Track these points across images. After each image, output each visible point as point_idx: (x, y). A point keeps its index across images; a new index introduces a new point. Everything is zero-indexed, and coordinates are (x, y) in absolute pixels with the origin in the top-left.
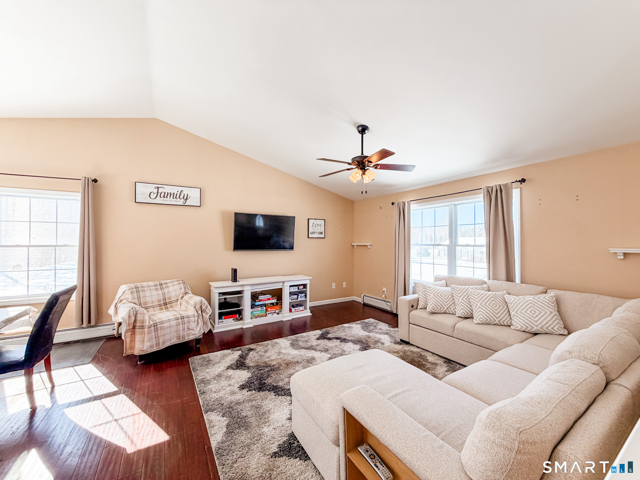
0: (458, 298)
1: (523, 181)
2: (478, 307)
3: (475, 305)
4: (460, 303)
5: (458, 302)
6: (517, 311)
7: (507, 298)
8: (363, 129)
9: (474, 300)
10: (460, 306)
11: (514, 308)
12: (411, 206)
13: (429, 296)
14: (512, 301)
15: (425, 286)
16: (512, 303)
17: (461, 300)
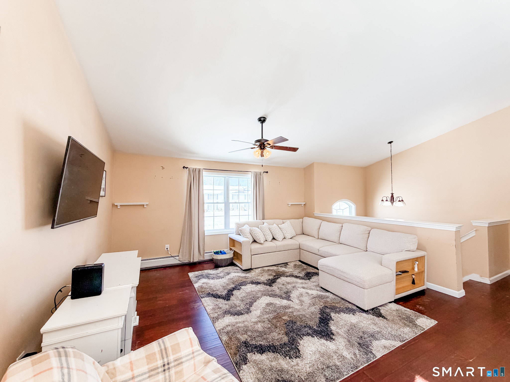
0: (267, 231)
1: (267, 172)
2: (278, 233)
3: (276, 233)
4: (268, 234)
5: (267, 233)
6: (287, 231)
7: (281, 226)
8: (262, 120)
9: (275, 230)
10: (269, 236)
11: (285, 230)
12: (204, 172)
13: (258, 234)
14: (283, 227)
15: (252, 229)
16: (284, 228)
17: (268, 232)
